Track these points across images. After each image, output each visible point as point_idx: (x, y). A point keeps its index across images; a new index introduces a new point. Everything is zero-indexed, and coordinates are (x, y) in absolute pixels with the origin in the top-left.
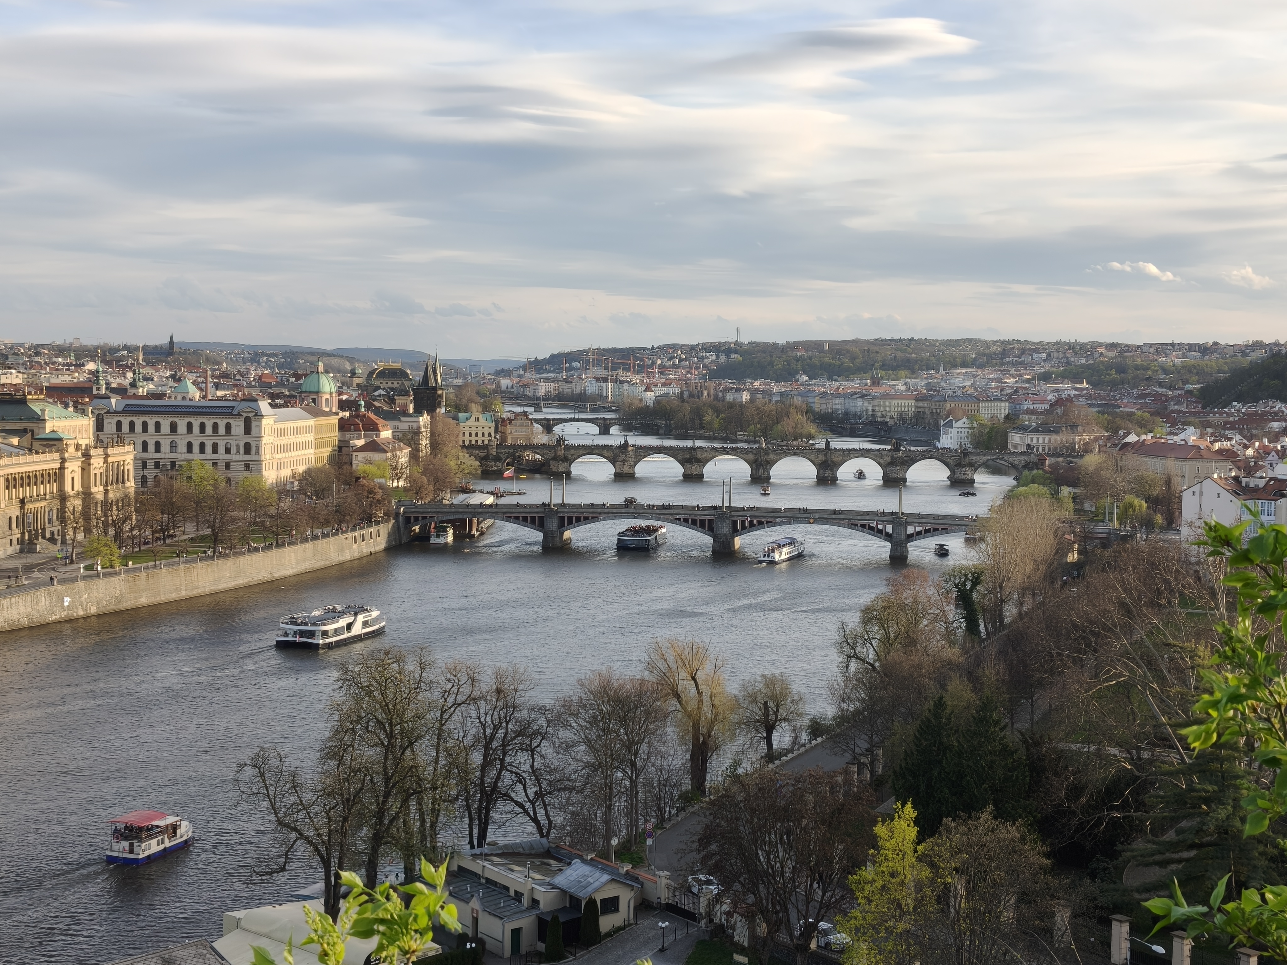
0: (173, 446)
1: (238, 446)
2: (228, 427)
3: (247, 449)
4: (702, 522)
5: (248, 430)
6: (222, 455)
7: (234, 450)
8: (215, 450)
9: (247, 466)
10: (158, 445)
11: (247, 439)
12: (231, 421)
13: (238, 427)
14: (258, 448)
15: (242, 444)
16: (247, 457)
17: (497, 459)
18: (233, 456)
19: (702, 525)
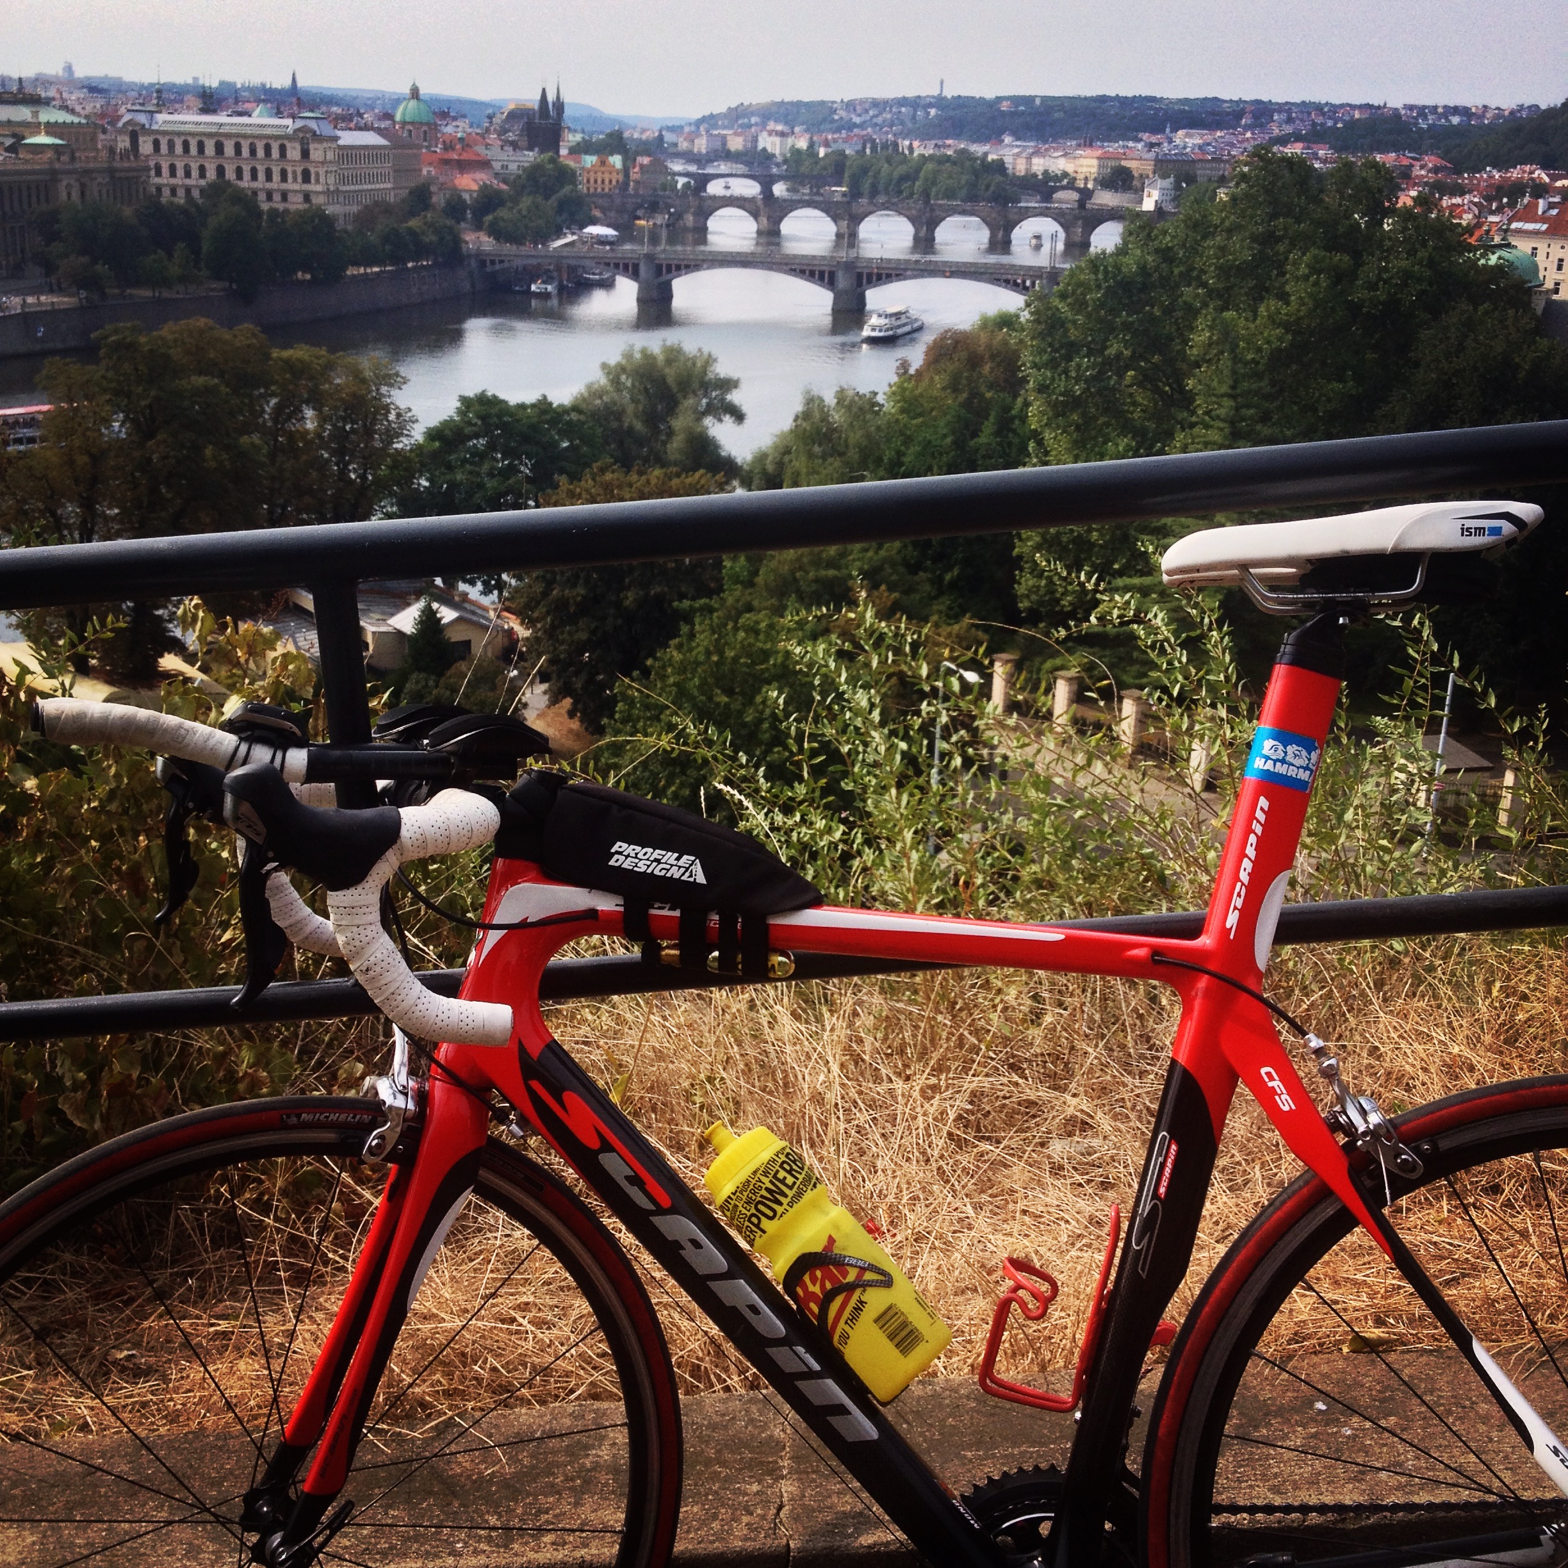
0: (220, 171)
1: (294, 173)
2: (283, 148)
3: (306, 176)
5: (305, 154)
6: (276, 183)
7: (290, 176)
8: (269, 177)
9: (307, 197)
10: (202, 169)
11: (305, 165)
12: (286, 142)
13: (294, 151)
14: (317, 174)
15: (299, 170)
16: (306, 187)
18: (290, 186)
19: (821, 278)
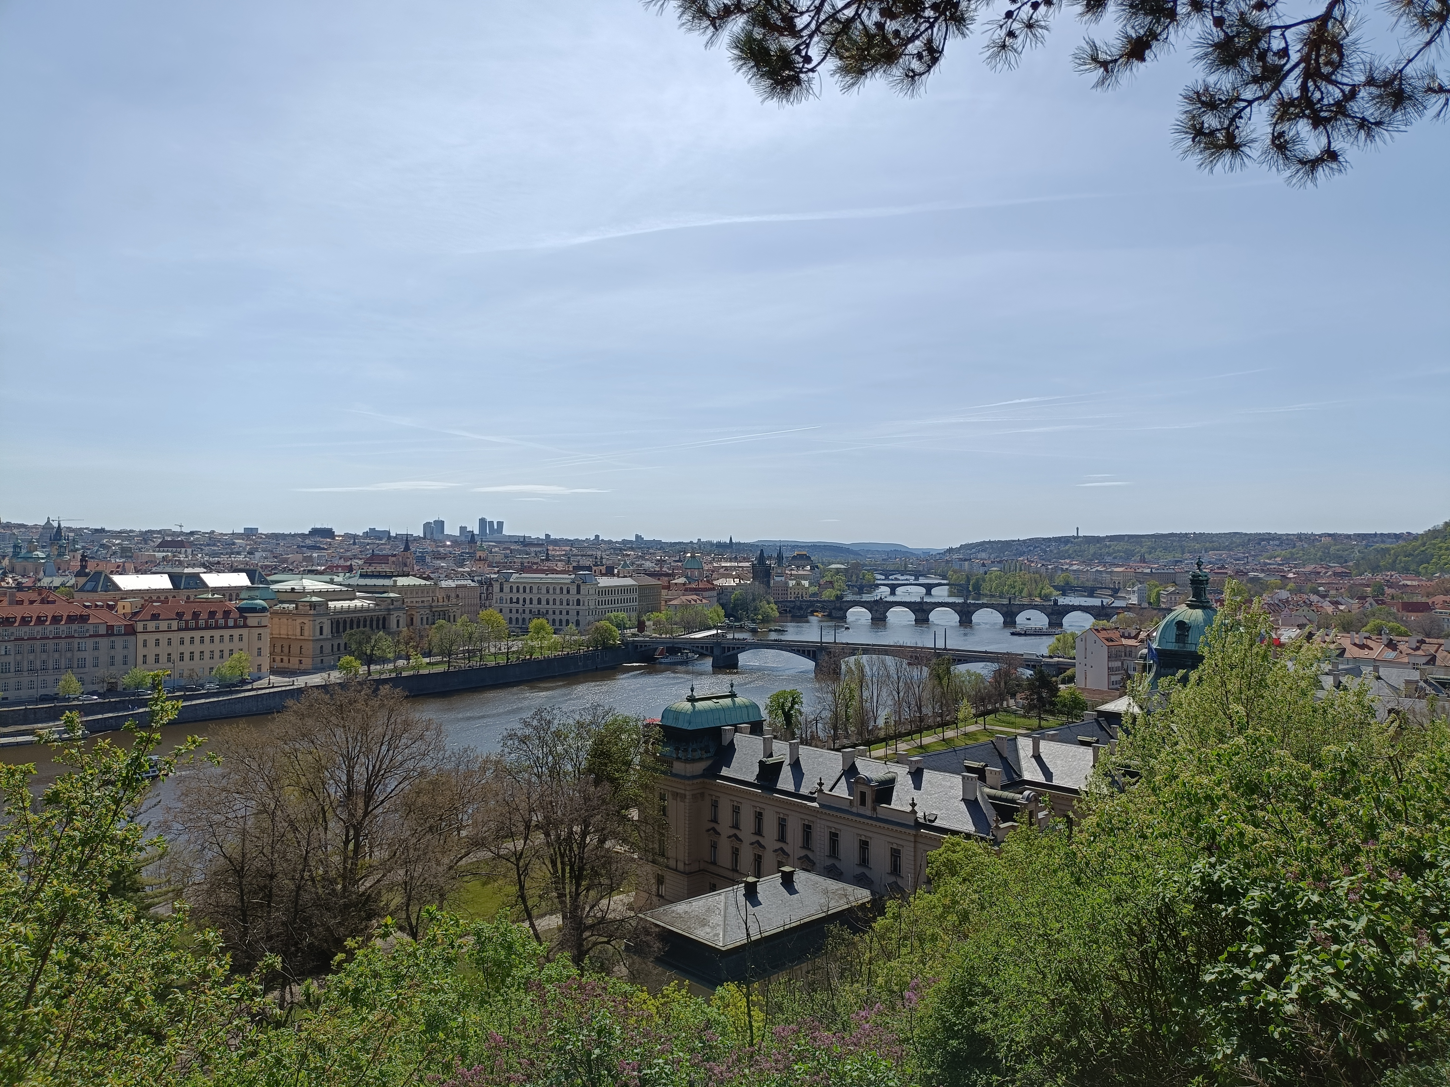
0: (539, 602)
2: (568, 590)
3: (578, 602)
4: (809, 651)
5: (578, 592)
6: (564, 606)
7: (571, 603)
8: (561, 603)
9: (578, 613)
10: (531, 600)
11: (578, 597)
12: (570, 586)
13: (573, 590)
14: (583, 601)
15: (575, 600)
16: (578, 608)
17: (800, 608)
18: (571, 607)
